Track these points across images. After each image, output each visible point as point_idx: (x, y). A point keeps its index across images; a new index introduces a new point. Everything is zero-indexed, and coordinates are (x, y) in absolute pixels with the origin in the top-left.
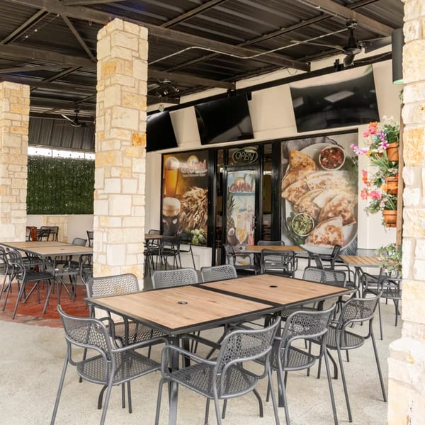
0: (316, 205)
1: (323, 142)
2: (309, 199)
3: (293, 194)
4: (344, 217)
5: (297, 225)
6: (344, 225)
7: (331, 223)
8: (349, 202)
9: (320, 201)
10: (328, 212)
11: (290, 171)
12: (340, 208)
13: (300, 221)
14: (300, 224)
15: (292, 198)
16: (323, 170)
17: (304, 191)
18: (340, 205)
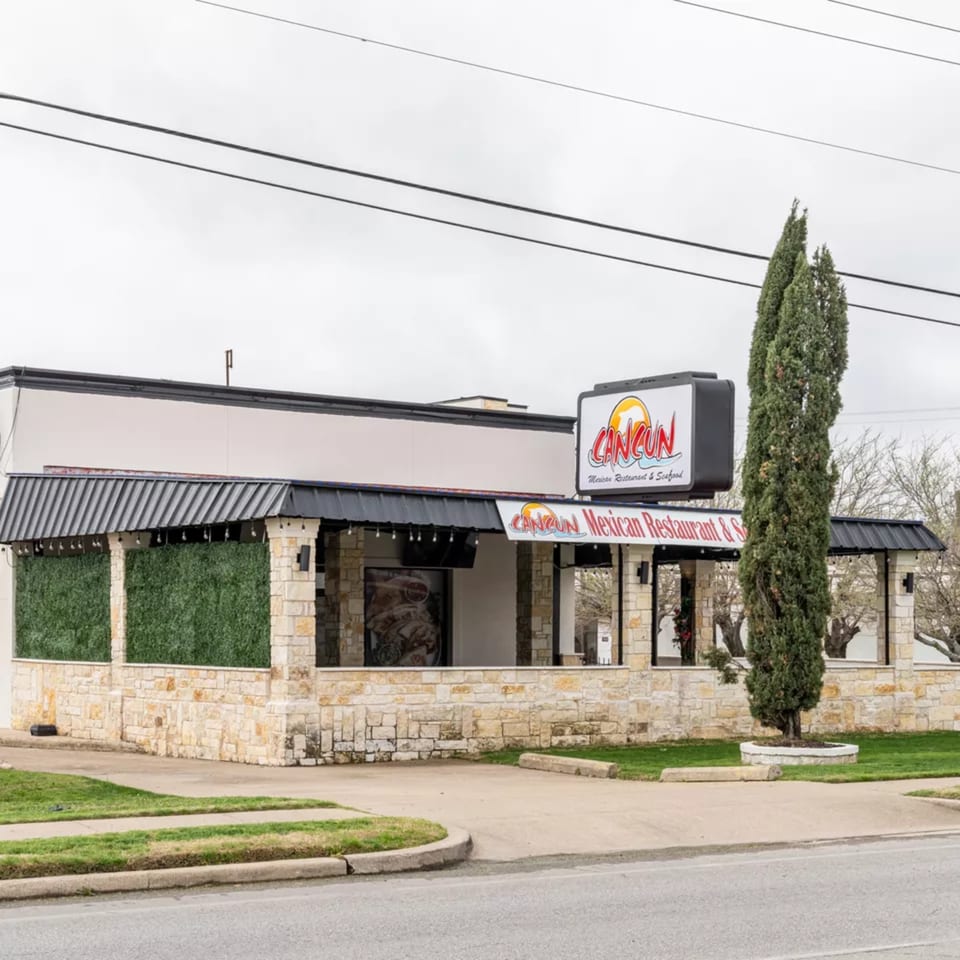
0: (402, 636)
1: (409, 575)
2: (395, 630)
3: (380, 625)
4: (427, 646)
5: (383, 656)
6: (428, 653)
7: (416, 652)
8: (432, 633)
9: (406, 632)
10: (413, 642)
11: (374, 602)
12: (424, 638)
13: (386, 653)
14: (386, 656)
15: (378, 629)
16: (410, 603)
17: (390, 622)
18: (424, 635)
